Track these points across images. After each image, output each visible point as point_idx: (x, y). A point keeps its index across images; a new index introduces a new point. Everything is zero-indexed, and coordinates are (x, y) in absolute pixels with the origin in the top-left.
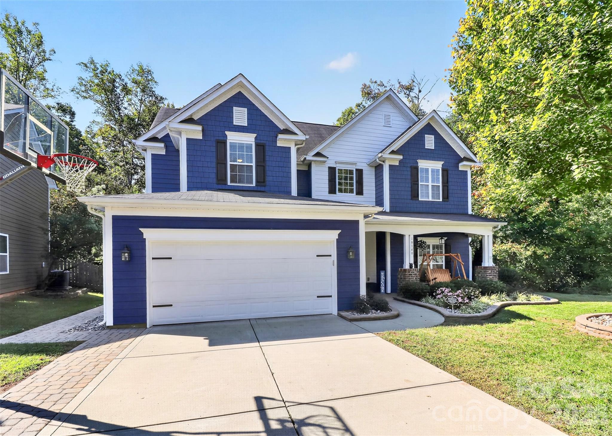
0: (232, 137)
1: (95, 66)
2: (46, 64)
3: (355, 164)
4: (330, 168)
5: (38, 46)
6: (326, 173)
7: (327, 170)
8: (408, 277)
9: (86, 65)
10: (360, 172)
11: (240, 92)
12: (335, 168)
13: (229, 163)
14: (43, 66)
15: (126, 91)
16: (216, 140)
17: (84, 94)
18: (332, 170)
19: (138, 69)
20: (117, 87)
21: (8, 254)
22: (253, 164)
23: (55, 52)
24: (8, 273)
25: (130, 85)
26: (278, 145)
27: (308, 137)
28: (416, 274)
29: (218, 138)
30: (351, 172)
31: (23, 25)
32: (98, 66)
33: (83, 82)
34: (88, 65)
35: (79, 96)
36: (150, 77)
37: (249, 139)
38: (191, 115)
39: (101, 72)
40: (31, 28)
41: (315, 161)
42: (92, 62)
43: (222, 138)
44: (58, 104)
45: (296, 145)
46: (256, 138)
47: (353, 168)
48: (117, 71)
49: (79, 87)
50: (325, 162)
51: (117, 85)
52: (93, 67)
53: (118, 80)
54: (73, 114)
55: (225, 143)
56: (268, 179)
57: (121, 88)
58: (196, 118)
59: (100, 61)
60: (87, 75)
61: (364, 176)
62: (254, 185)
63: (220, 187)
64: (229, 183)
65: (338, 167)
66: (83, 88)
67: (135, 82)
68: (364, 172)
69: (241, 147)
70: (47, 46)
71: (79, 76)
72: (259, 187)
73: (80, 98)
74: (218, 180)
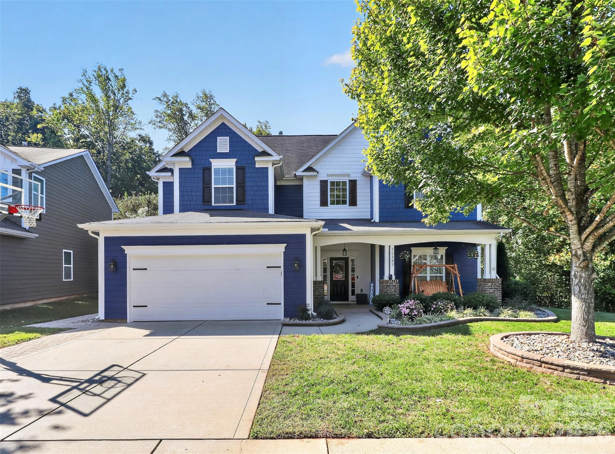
0: (216, 164)
1: (168, 99)
2: (129, 102)
3: (349, 175)
4: (322, 182)
5: (122, 88)
6: (318, 187)
7: (319, 183)
8: (386, 288)
9: (159, 99)
10: (353, 183)
11: (223, 124)
12: (327, 181)
13: (213, 186)
14: (128, 104)
15: (192, 117)
16: (203, 167)
17: (160, 125)
18: (324, 183)
19: (202, 95)
20: (185, 115)
21: (72, 266)
22: (234, 186)
23: (136, 92)
24: (72, 280)
25: (195, 111)
26: (256, 166)
27: (281, 157)
28: (395, 286)
29: (204, 166)
30: (344, 183)
31: (112, 72)
32: (170, 98)
33: (159, 114)
34: (162, 99)
35: (155, 126)
36: (212, 101)
37: (231, 163)
38: (182, 148)
39: (172, 103)
40: (118, 73)
41: (306, 176)
42: (165, 95)
43: (207, 166)
44: (139, 136)
45: (273, 165)
46: (236, 162)
47: (346, 179)
48: (184, 101)
49: (155, 119)
50: (316, 176)
51: (184, 113)
52: (166, 100)
53: (184, 109)
54: (151, 143)
55: (210, 169)
56: (248, 198)
57: (188, 114)
58: (186, 150)
59: (171, 94)
60: (162, 107)
61: (358, 186)
62: (235, 204)
63: (206, 207)
64: (213, 204)
65: (330, 179)
66: (158, 120)
67: (199, 108)
68: (358, 182)
69: (224, 171)
70: (130, 87)
71: (155, 109)
72: (239, 206)
73: (157, 128)
74: (204, 201)
